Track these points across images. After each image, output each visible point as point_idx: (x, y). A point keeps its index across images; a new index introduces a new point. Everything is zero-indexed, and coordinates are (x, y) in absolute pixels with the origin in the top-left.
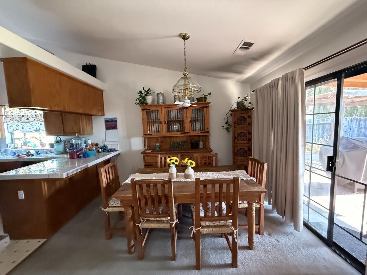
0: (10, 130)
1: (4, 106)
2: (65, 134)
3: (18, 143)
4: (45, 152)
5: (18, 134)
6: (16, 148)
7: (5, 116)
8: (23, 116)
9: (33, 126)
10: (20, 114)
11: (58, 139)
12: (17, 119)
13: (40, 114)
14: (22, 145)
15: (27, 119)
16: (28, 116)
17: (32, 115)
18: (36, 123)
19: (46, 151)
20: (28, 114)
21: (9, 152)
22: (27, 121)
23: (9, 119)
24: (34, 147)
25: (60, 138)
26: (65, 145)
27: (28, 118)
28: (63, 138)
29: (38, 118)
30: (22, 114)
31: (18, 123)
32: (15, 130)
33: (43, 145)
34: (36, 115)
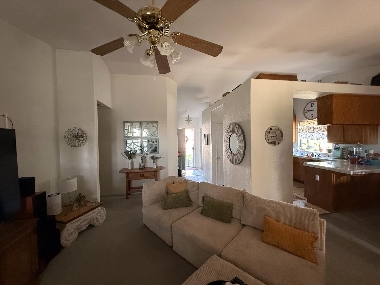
0: (301, 138)
1: (300, 122)
2: (344, 142)
3: (304, 147)
4: (324, 156)
5: (304, 141)
6: (303, 150)
7: (299, 128)
8: (311, 128)
9: (317, 135)
10: (308, 127)
11: (337, 146)
12: (307, 130)
14: (307, 148)
16: (314, 128)
18: (319, 133)
20: (314, 126)
21: (299, 152)
22: (313, 131)
23: (301, 130)
24: (315, 151)
25: (339, 145)
26: (343, 152)
27: (314, 129)
28: (341, 146)
29: (321, 129)
30: (310, 127)
31: (306, 133)
32: (304, 138)
33: (321, 150)
34: (320, 127)
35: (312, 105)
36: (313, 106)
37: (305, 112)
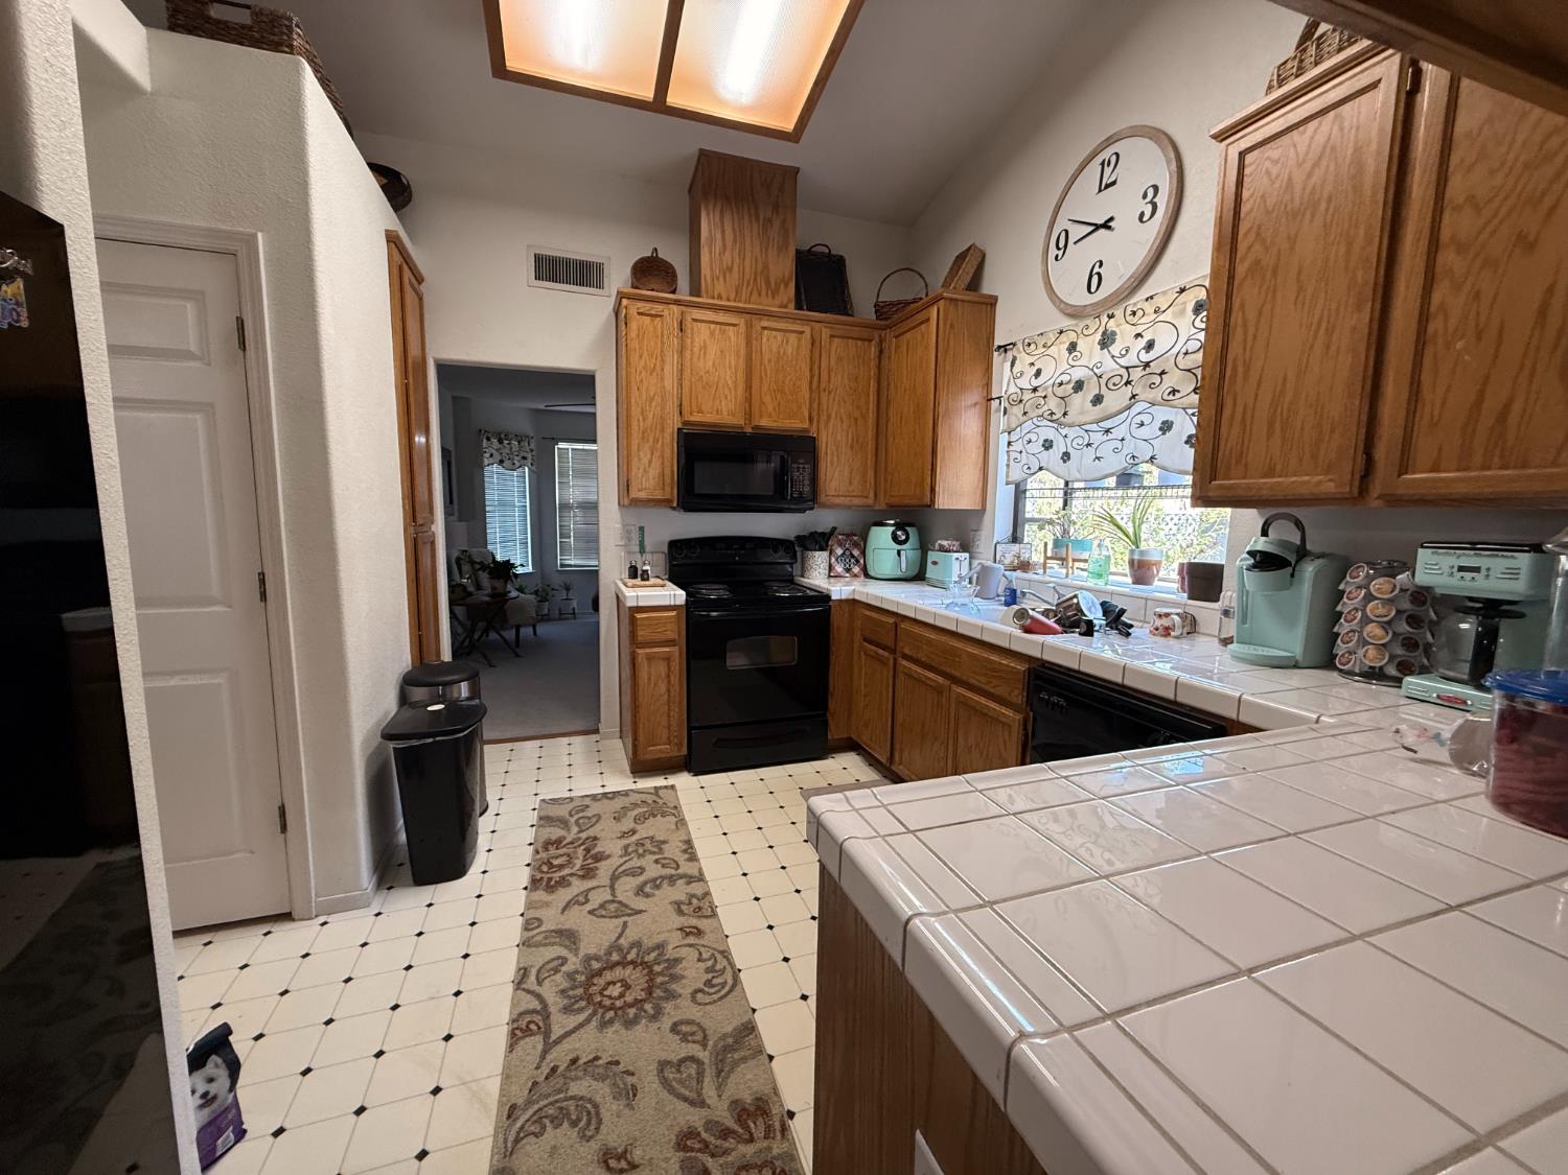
0: (1017, 473)
1: (1014, 344)
3: (1035, 545)
4: (1159, 623)
5: (1042, 503)
6: (1025, 566)
7: (1009, 396)
8: (1079, 386)
9: (1119, 445)
10: (1065, 378)
12: (1052, 404)
13: (1175, 350)
14: (1049, 554)
15: (1098, 400)
16: (1103, 381)
17: (1127, 368)
18: (1138, 419)
19: (1167, 615)
20: (1109, 366)
21: (998, 585)
22: (1094, 413)
23: (1020, 410)
24: (1100, 576)
25: (1299, 524)
27: (1104, 391)
29: (1157, 380)
30: (1078, 374)
31: (1049, 432)
32: (1032, 471)
33: (1141, 569)
34: (1147, 365)
35: (1108, 170)
36: (1114, 183)
37: (1053, 251)
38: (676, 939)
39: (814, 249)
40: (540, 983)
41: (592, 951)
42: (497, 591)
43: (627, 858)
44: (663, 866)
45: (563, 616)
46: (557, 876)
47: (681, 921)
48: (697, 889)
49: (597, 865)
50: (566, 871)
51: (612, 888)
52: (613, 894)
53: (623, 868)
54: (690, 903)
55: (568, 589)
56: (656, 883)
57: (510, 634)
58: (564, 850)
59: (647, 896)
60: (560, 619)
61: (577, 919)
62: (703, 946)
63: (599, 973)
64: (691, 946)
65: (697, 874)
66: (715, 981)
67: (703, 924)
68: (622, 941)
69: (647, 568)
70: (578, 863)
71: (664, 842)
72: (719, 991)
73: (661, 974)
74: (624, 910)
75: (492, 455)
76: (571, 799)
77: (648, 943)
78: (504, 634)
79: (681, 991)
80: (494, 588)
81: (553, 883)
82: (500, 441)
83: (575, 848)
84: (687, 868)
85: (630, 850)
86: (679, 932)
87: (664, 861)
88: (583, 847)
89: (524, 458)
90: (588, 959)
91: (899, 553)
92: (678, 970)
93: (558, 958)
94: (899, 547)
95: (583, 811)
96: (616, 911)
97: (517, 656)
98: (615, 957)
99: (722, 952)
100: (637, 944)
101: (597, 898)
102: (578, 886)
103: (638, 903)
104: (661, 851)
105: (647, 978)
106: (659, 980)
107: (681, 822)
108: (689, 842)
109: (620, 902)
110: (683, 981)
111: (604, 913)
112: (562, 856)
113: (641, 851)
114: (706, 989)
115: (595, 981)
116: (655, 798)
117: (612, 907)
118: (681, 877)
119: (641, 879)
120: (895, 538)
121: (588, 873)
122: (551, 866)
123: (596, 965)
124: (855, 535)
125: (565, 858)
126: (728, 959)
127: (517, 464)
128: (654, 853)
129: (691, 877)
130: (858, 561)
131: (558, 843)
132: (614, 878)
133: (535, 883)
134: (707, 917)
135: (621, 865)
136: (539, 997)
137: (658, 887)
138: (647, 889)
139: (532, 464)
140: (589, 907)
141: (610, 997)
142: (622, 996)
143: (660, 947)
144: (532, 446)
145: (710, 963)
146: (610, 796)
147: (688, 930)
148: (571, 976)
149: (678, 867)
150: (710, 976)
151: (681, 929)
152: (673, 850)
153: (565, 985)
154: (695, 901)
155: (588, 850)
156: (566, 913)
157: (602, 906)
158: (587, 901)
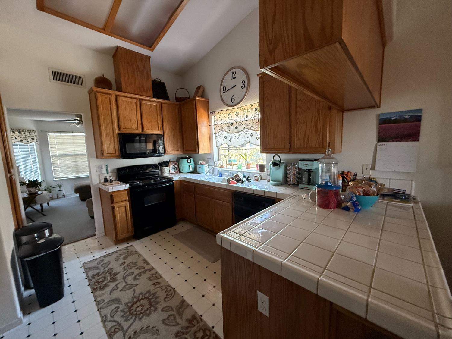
0: (218, 144)
1: (215, 112)
2: (291, 150)
3: (224, 161)
4: (255, 178)
5: (224, 151)
6: (222, 167)
7: (215, 125)
8: (232, 124)
9: (242, 138)
10: (229, 122)
11: (277, 158)
12: (226, 128)
13: (252, 118)
14: (227, 163)
15: (236, 128)
16: (237, 123)
17: (242, 121)
18: (246, 133)
19: (257, 176)
20: (238, 120)
21: (216, 172)
22: (236, 131)
23: (218, 129)
24: (240, 168)
25: (279, 156)
26: (286, 170)
27: (238, 126)
28: (283, 157)
29: (249, 124)
30: (231, 121)
31: (225, 134)
32: (222, 144)
33: (248, 166)
34: (247, 121)
35: (233, 75)
36: (235, 78)
37: (222, 91)
38: (152, 288)
39: (156, 80)
40: (112, 317)
41: (127, 301)
42: (31, 192)
43: (126, 271)
44: (139, 269)
45: (58, 197)
46: (102, 284)
47: (152, 282)
48: (153, 272)
49: (116, 276)
50: (106, 282)
51: (125, 281)
52: (126, 283)
53: (126, 274)
54: (153, 277)
55: (60, 187)
56: (139, 275)
57: (38, 207)
58: (101, 276)
59: (138, 279)
60: (58, 198)
61: (116, 294)
62: (162, 286)
63: (132, 306)
64: (158, 288)
65: (151, 268)
66: (169, 294)
67: (159, 281)
68: (135, 295)
69: (111, 178)
70: (109, 278)
71: (137, 262)
72: (171, 296)
73: (152, 298)
74: (132, 286)
75: (16, 138)
76: (96, 259)
77: (144, 292)
78: (35, 207)
79: (160, 300)
80: (29, 191)
81: (102, 287)
82: (20, 133)
83: (105, 274)
84: (147, 267)
85: (126, 268)
86: (153, 285)
87: (139, 268)
88: (108, 273)
89: (33, 139)
90: (126, 304)
91: (189, 165)
92: (157, 295)
93: (116, 307)
94: (189, 164)
95: (102, 262)
96: (129, 287)
97: (44, 215)
98: (135, 300)
99: (168, 286)
100: (141, 293)
101: (121, 286)
102: (112, 285)
103: (135, 283)
104: (136, 265)
105: (148, 301)
106: (152, 300)
107: (140, 255)
108: (145, 260)
109: (130, 284)
110: (160, 297)
111: (125, 289)
112: (101, 278)
113: (130, 267)
114: (167, 297)
115: (132, 308)
116: (128, 250)
117: (127, 287)
118: (146, 270)
119: (134, 275)
120: (187, 161)
121: (114, 280)
122: (99, 282)
123: (130, 305)
124: (175, 161)
125: (103, 278)
126: (170, 286)
127: (30, 141)
128: (134, 267)
129: (150, 269)
130: (177, 168)
131: (98, 274)
132: (124, 278)
133: (94, 290)
134: (160, 278)
135: (125, 274)
136: (114, 321)
137: (141, 276)
138: (137, 277)
139: (37, 141)
140: (119, 289)
141: (139, 311)
142: (142, 309)
143: (149, 292)
144: (36, 134)
145: (166, 290)
146: (110, 254)
147: (155, 284)
148: (123, 311)
149: (144, 268)
150: (167, 293)
151: (153, 284)
152: (140, 263)
153: (122, 314)
154: (154, 275)
155: (110, 273)
156: (112, 293)
157: (123, 288)
158: (118, 288)
